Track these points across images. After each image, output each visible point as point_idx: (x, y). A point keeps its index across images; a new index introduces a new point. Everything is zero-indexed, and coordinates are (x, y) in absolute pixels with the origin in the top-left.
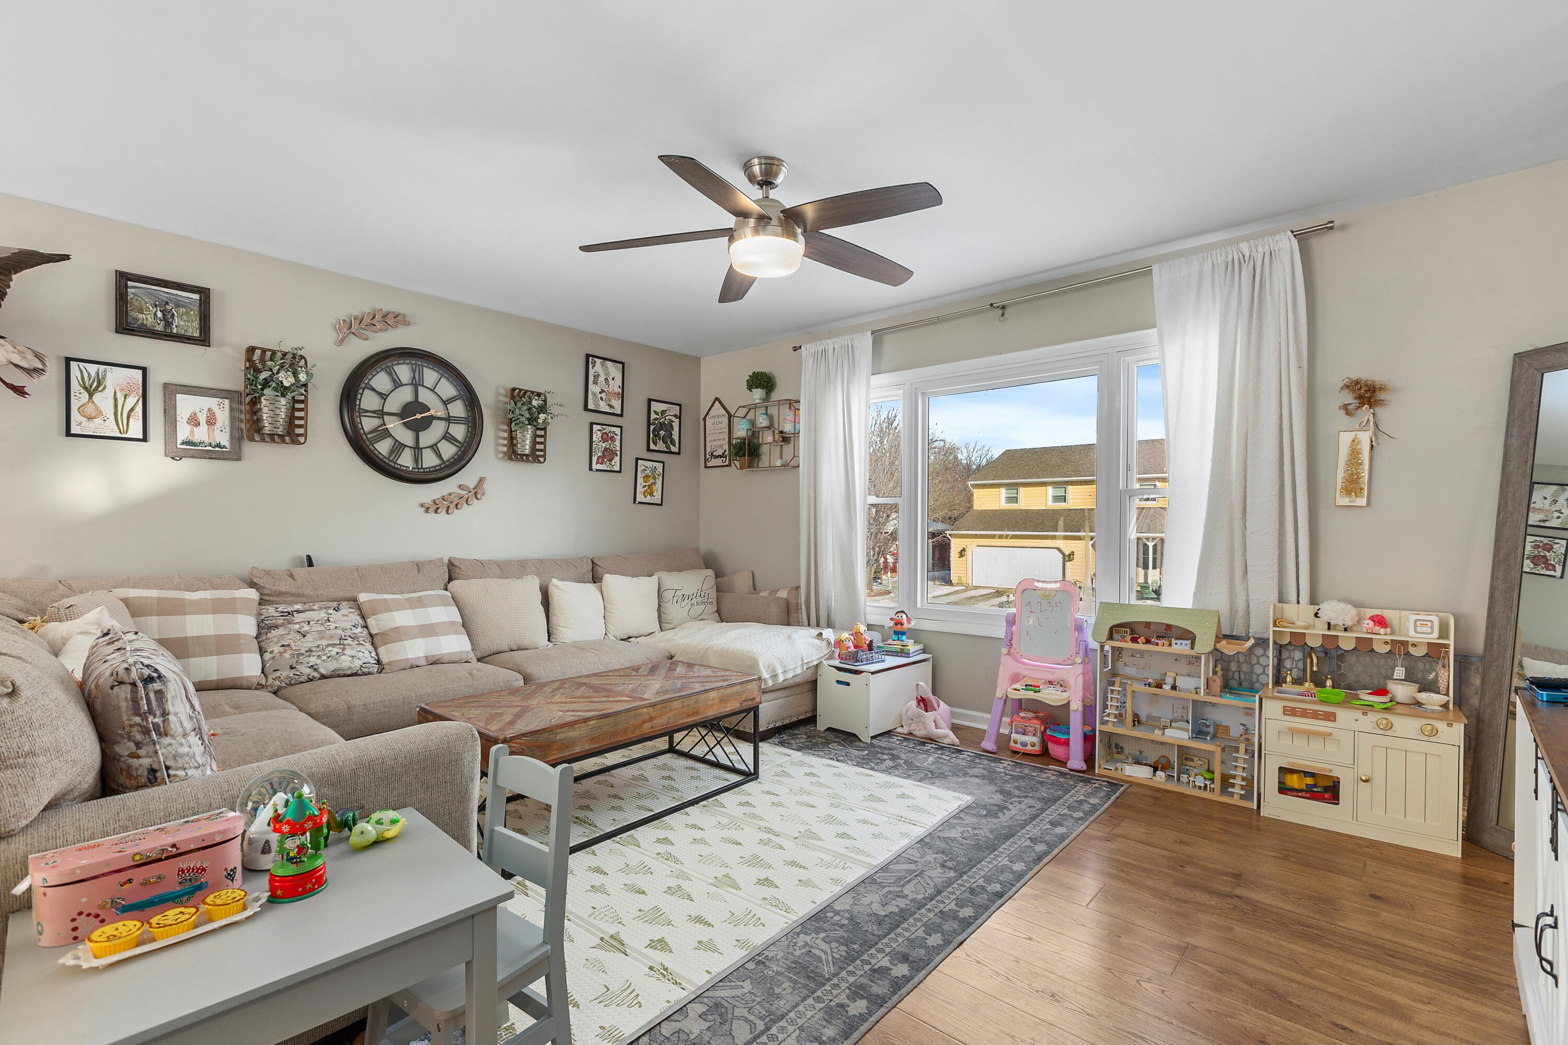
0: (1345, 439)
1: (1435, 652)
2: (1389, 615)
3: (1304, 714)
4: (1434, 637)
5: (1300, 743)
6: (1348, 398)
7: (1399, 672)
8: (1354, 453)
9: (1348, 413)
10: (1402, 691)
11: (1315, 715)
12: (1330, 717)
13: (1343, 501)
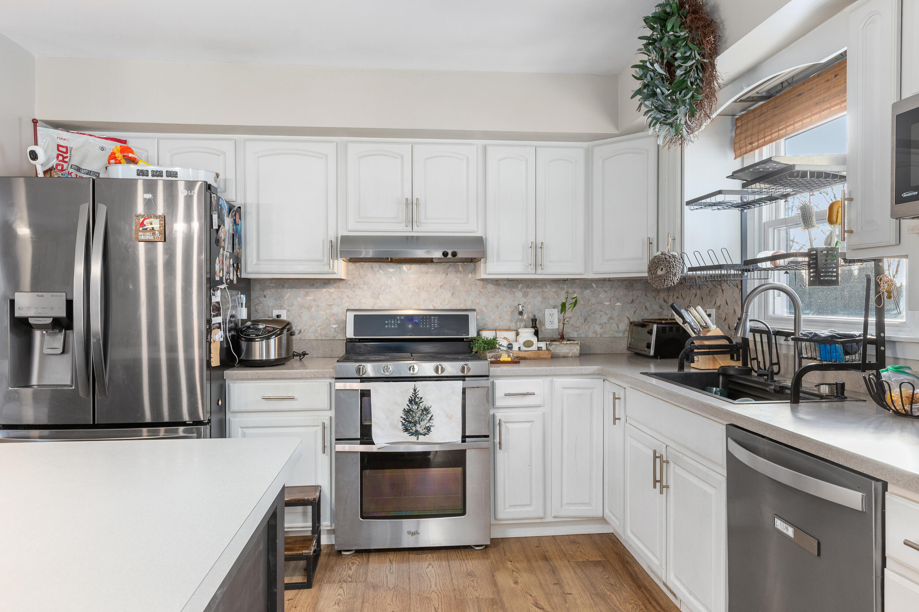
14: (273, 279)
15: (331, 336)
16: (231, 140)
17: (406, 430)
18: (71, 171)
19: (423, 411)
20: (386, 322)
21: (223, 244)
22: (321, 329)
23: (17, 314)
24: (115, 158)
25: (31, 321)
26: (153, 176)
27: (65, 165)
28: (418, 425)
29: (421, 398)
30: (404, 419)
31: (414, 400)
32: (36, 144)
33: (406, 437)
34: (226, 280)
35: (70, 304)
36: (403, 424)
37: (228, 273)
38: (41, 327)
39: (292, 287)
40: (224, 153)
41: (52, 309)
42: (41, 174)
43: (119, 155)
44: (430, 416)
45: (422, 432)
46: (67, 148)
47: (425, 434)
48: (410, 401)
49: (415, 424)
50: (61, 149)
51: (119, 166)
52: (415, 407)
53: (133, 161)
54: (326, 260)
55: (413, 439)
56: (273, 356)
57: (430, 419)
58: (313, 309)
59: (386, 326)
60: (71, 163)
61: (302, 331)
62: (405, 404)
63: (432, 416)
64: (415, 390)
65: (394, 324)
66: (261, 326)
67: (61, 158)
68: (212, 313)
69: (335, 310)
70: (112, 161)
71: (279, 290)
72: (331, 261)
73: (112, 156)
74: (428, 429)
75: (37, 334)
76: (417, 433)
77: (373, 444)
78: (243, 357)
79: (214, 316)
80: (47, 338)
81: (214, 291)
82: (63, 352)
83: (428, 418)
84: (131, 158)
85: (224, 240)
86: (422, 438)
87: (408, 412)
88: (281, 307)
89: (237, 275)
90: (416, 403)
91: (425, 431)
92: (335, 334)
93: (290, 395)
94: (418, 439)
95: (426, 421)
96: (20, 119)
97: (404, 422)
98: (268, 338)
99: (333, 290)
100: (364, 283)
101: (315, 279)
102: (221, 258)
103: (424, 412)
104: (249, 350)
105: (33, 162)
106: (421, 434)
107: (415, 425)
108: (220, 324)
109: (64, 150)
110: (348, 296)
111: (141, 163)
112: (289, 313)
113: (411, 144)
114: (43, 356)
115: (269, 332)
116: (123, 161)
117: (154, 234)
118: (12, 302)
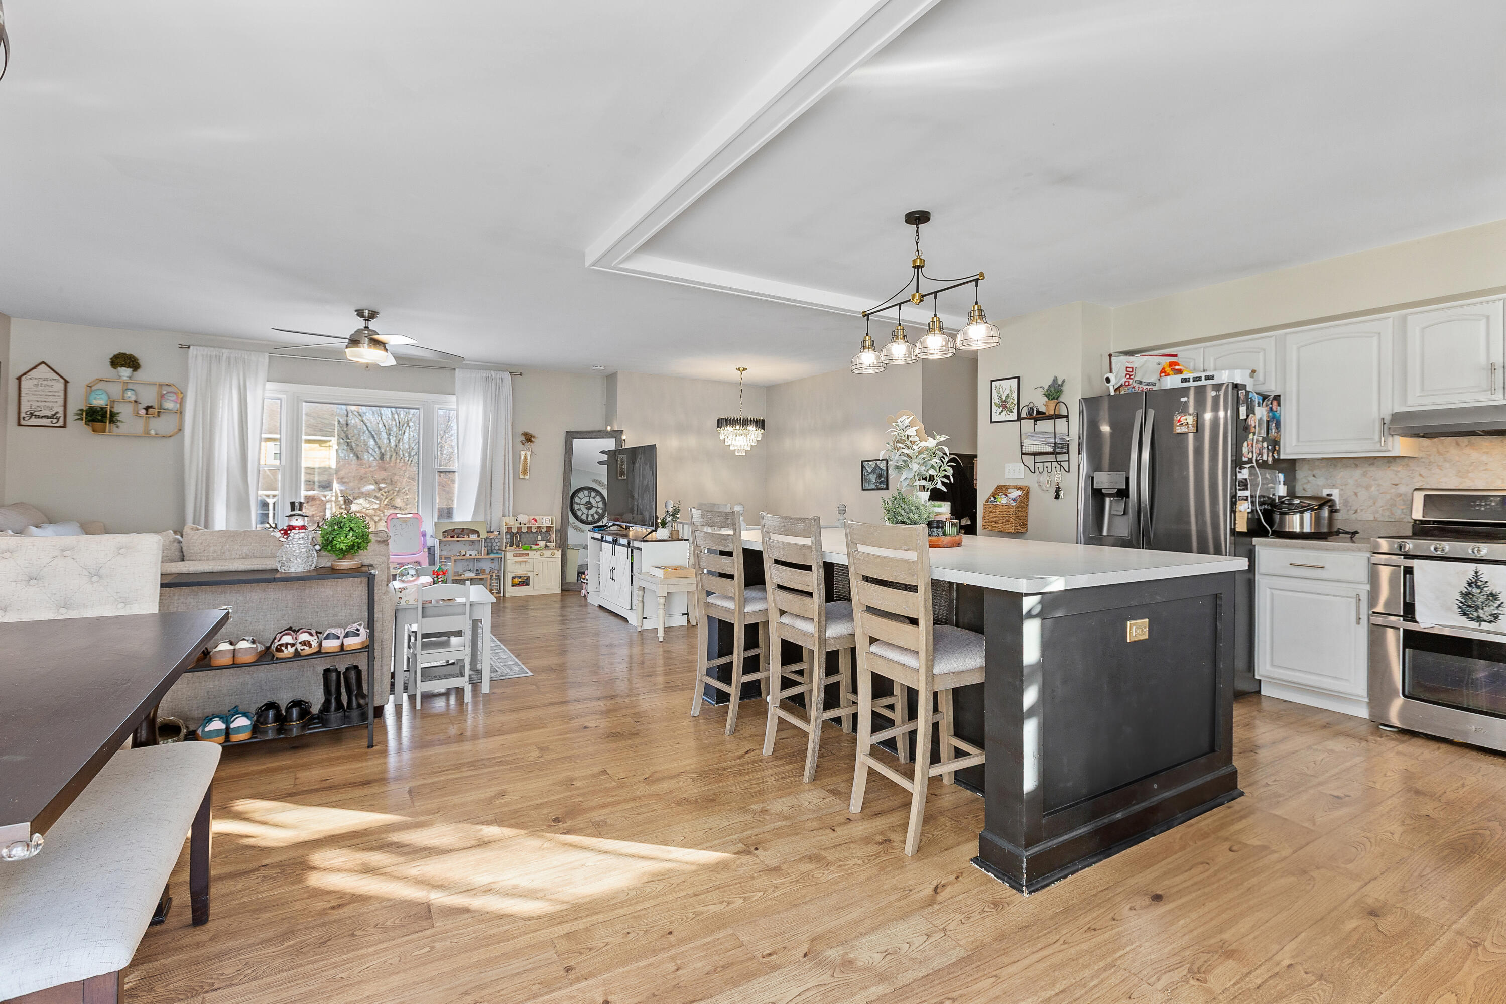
0: (523, 453)
1: (549, 528)
2: (537, 518)
3: (520, 555)
4: (549, 524)
5: (518, 566)
6: (523, 438)
7: (539, 538)
8: (525, 458)
9: (523, 444)
10: (542, 544)
11: (523, 555)
12: (527, 555)
13: (522, 477)
14: (1323, 459)
15: (1397, 517)
16: (1271, 337)
17: (1464, 614)
18: (1134, 384)
19: (1488, 596)
20: (1473, 503)
21: (1253, 430)
22: (1383, 510)
23: (1095, 487)
24: (1165, 372)
25: (1104, 491)
26: (1194, 381)
27: (1131, 381)
28: (1480, 611)
29: (1487, 582)
30: (1461, 602)
31: (1475, 582)
32: (1111, 372)
33: (1464, 622)
34: (1257, 461)
35: (1128, 479)
36: (1460, 608)
37: (1260, 454)
38: (1110, 495)
39: (1346, 467)
40: (1264, 350)
41: (1116, 483)
42: (1113, 393)
43: (1168, 370)
44: (1498, 603)
45: (1486, 618)
46: (1132, 368)
47: (1490, 622)
48: (1470, 584)
49: (1476, 609)
50: (1128, 369)
51: (1168, 377)
52: (1476, 591)
53: (1180, 372)
54: (1377, 438)
55: (1475, 625)
56: (1307, 529)
57: (1499, 606)
58: (1373, 489)
59: (1472, 508)
60: (1136, 379)
61: (1359, 511)
62: (1463, 587)
63: (1502, 603)
64: (1476, 573)
65: (1485, 506)
66: (1297, 502)
67: (1128, 376)
68: (1238, 488)
69: (1403, 489)
70: (1163, 374)
71: (1331, 470)
72: (1383, 439)
73: (1163, 371)
74: (1496, 617)
75: (1108, 500)
76: (1479, 619)
77: (1416, 622)
78: (1275, 527)
79: (1240, 490)
80: (1114, 503)
81: (1241, 469)
82: (1124, 514)
83: (1496, 605)
84: (1177, 370)
85: (1255, 427)
86: (1485, 626)
87: (1466, 595)
88: (1333, 487)
89: (1273, 456)
90: (1478, 587)
91: (1492, 618)
92: (1403, 516)
93: (1320, 564)
94: (1480, 626)
95: (1493, 608)
96: (1101, 356)
97: (1461, 605)
98: (1302, 512)
99: (1400, 469)
100: (1445, 461)
101: (1376, 458)
102: (1250, 442)
103: (1491, 598)
104: (1282, 522)
105: (1108, 384)
106: (1485, 621)
107: (1477, 611)
108: (1247, 497)
109: (1131, 370)
110: (1420, 475)
111: (1184, 372)
112: (1342, 492)
113: (1502, 301)
114: (1111, 515)
115: (1303, 507)
116: (1171, 373)
117: (1188, 427)
118: (1093, 478)
